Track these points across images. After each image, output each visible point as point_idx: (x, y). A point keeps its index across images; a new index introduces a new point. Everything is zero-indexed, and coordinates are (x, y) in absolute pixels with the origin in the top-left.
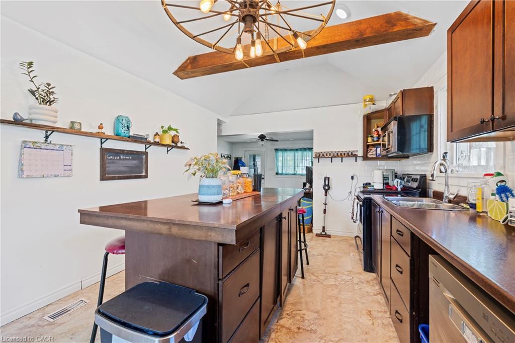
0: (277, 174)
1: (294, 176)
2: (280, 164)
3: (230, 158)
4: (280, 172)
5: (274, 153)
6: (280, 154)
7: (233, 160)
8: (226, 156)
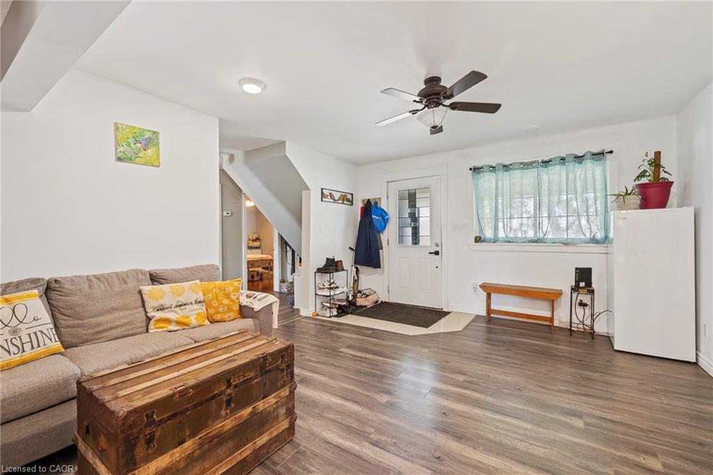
0: (478, 240)
1: (535, 247)
2: (487, 212)
3: (351, 202)
4: (489, 234)
5: (470, 178)
6: (488, 180)
7: (359, 205)
8: (337, 196)
